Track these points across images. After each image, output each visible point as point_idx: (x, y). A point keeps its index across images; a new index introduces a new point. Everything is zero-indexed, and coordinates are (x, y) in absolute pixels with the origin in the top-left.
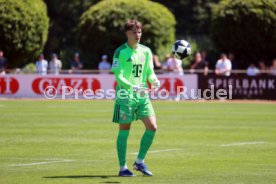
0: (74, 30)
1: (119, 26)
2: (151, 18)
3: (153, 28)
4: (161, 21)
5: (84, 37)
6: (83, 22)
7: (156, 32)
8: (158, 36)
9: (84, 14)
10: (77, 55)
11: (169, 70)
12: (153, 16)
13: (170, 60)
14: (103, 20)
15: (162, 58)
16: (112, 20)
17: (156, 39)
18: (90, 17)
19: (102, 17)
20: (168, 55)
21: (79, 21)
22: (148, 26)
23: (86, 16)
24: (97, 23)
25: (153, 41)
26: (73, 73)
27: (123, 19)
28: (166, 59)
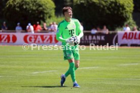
0: (3, 10)
1: (26, 8)
2: (43, 4)
3: (44, 9)
4: (48, 6)
5: (8, 14)
6: (8, 6)
7: (45, 12)
8: (47, 13)
9: (8, 2)
10: (5, 23)
11: (52, 31)
12: (43, 3)
13: (52, 26)
14: (18, 5)
15: (48, 24)
16: (23, 5)
17: (45, 15)
18: (11, 3)
19: (17, 4)
20: (51, 23)
21: (6, 5)
22: (41, 8)
23: (9, 3)
24: (15, 6)
25: (44, 16)
26: (2, 32)
27: (28, 5)
28: (50, 25)
